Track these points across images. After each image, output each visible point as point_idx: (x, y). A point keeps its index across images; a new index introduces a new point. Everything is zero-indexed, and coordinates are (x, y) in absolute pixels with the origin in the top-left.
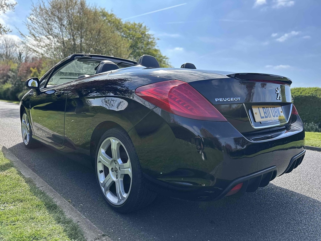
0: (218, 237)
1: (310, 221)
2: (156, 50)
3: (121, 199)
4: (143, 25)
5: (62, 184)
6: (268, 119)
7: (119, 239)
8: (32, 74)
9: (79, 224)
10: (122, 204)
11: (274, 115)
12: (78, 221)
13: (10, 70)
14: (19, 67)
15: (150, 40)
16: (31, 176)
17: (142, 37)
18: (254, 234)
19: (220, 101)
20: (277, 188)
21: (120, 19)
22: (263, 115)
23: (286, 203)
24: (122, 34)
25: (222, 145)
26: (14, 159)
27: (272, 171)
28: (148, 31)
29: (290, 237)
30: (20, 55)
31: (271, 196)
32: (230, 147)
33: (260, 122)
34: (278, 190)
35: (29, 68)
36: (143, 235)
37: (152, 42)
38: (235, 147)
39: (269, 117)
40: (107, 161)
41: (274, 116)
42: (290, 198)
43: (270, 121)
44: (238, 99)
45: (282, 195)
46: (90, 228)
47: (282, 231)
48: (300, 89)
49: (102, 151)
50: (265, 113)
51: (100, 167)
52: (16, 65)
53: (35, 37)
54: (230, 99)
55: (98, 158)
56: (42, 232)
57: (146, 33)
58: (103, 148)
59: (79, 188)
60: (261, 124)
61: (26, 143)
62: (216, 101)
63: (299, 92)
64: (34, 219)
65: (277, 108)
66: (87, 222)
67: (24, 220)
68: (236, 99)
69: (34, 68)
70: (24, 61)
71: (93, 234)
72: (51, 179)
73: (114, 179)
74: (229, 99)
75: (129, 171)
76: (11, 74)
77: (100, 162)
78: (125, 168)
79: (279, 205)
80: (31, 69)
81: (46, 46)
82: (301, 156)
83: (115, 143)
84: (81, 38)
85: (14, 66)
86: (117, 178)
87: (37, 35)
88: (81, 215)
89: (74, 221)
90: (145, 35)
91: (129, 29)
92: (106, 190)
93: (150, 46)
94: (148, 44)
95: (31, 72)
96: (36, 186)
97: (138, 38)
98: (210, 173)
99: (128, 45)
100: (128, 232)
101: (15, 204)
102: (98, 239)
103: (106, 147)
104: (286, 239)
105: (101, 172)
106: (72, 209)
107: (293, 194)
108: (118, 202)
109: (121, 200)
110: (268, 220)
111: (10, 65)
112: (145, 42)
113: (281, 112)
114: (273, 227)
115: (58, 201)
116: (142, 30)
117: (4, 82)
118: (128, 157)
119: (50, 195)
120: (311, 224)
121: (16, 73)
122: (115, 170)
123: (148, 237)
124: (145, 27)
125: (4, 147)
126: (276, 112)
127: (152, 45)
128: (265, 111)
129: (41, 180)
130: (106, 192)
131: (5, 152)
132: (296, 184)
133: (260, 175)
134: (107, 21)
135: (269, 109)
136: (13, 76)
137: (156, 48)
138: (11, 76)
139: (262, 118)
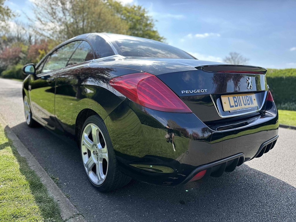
0: (185, 217)
1: (275, 203)
2: (154, 32)
3: (100, 179)
4: (142, 8)
5: (54, 162)
6: (239, 107)
7: (95, 216)
8: (40, 56)
9: (59, 202)
10: (101, 184)
11: (245, 103)
12: (58, 200)
13: (21, 52)
14: (28, 49)
15: (148, 22)
16: (26, 155)
17: (141, 19)
18: (218, 215)
19: (186, 93)
20: (251, 169)
21: (120, 3)
22: (233, 104)
23: (257, 185)
24: (122, 17)
25: (189, 134)
26: (14, 138)
27: (238, 158)
28: (147, 13)
29: (252, 219)
30: (30, 37)
31: (244, 178)
32: (197, 135)
33: (229, 111)
34: (252, 172)
35: (37, 50)
36: (117, 213)
37: (150, 24)
38: (202, 136)
39: (240, 106)
40: (90, 145)
41: (245, 105)
42: (262, 179)
43: (240, 109)
44: (205, 90)
45: (255, 177)
46: (68, 207)
47: (246, 212)
48: (291, 69)
49: (85, 135)
50: (235, 102)
51: (84, 150)
52: (27, 47)
53: (41, 21)
54: (197, 91)
55: (82, 141)
56: (23, 210)
57: (145, 15)
58: (86, 132)
59: (68, 166)
60: (230, 112)
61: (28, 123)
62: (182, 93)
63: (290, 73)
64: (18, 198)
65: (250, 95)
66: (66, 201)
67: (9, 199)
68: (203, 91)
69: (42, 50)
70: (33, 44)
71: (69, 212)
72: (45, 157)
73: (95, 161)
74: (195, 91)
75: (106, 156)
76: (22, 55)
77: (83, 145)
78: (103, 153)
79: (249, 187)
80: (40, 51)
81: (52, 29)
82: (273, 141)
83: (95, 129)
84: (83, 21)
85: (25, 48)
86: (98, 160)
87: (42, 19)
88: (62, 194)
89: (54, 200)
90: (144, 17)
91: (128, 12)
92: (89, 170)
93: (148, 28)
94: (147, 25)
95: (39, 53)
96: (29, 165)
97: (137, 20)
98: (176, 160)
99: (127, 27)
100: (104, 210)
101: (6, 183)
102: (73, 217)
103: (89, 132)
104: (248, 221)
105: (85, 153)
106: (55, 188)
107: (265, 176)
108: (98, 182)
109: (100, 181)
110: (234, 202)
111: (21, 47)
112: (144, 24)
113: (254, 100)
114: (238, 209)
115: (45, 180)
116: (141, 12)
117: (17, 63)
118: (105, 143)
119: (39, 174)
120: (275, 207)
121: (27, 55)
122: (96, 153)
123: (121, 215)
124: (144, 10)
125: (7, 127)
126: (248, 100)
127: (151, 27)
128: (235, 100)
129: (34, 159)
130: (89, 172)
131: (7, 132)
132: (271, 166)
133: (224, 162)
134: (108, 4)
135: (241, 97)
136: (24, 57)
137: (154, 29)
138: (22, 57)
139: (231, 107)
